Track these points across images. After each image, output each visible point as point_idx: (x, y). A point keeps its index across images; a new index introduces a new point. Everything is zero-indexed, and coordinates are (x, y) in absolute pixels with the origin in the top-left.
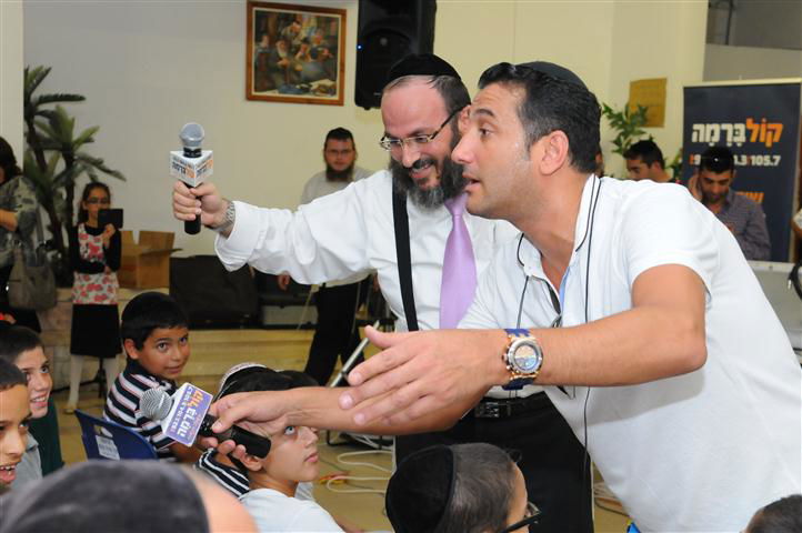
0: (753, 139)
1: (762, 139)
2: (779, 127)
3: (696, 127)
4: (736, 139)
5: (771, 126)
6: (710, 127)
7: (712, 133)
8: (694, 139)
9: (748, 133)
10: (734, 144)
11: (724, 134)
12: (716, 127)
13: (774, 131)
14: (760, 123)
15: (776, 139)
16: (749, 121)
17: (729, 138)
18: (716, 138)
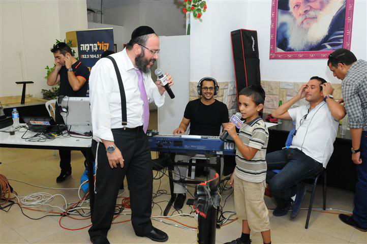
0: (100, 49)
1: (103, 49)
2: (108, 44)
3: (81, 45)
4: (95, 49)
5: (105, 44)
6: (86, 45)
7: (87, 47)
8: (81, 49)
9: (98, 47)
10: (94, 51)
11: (91, 47)
12: (88, 45)
13: (106, 46)
14: (102, 43)
15: (107, 49)
16: (98, 43)
17: (93, 49)
18: (88, 49)
